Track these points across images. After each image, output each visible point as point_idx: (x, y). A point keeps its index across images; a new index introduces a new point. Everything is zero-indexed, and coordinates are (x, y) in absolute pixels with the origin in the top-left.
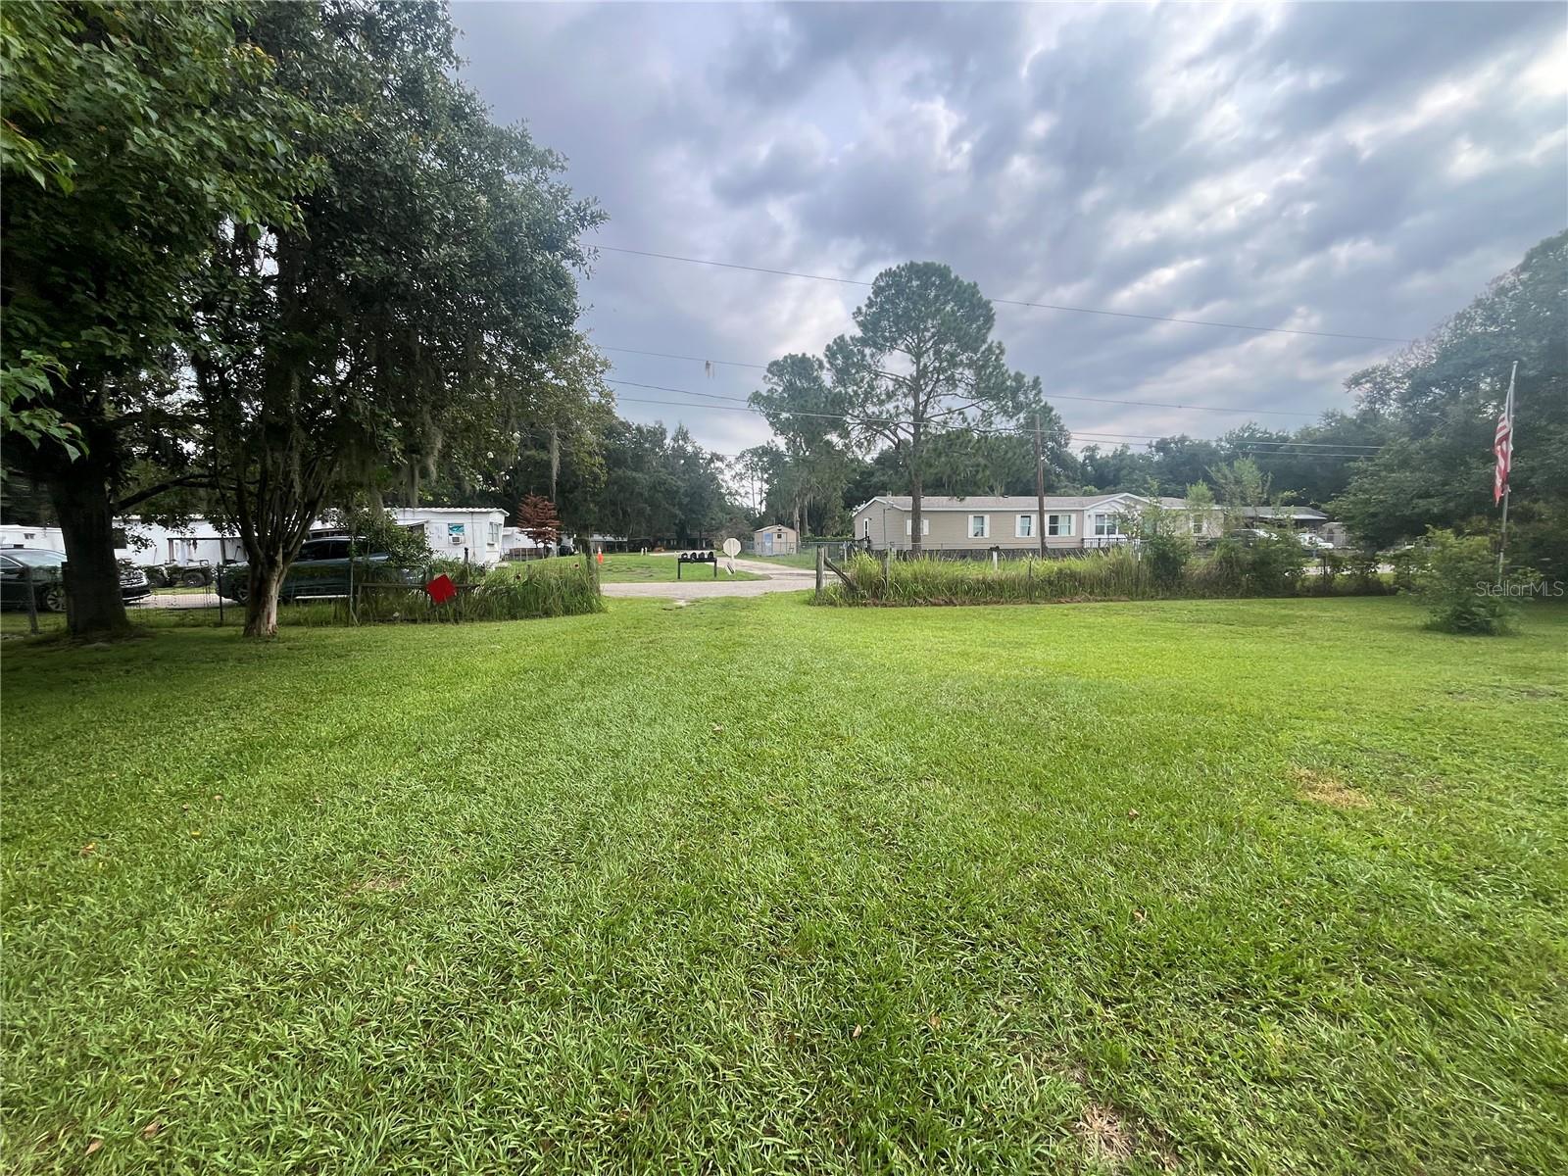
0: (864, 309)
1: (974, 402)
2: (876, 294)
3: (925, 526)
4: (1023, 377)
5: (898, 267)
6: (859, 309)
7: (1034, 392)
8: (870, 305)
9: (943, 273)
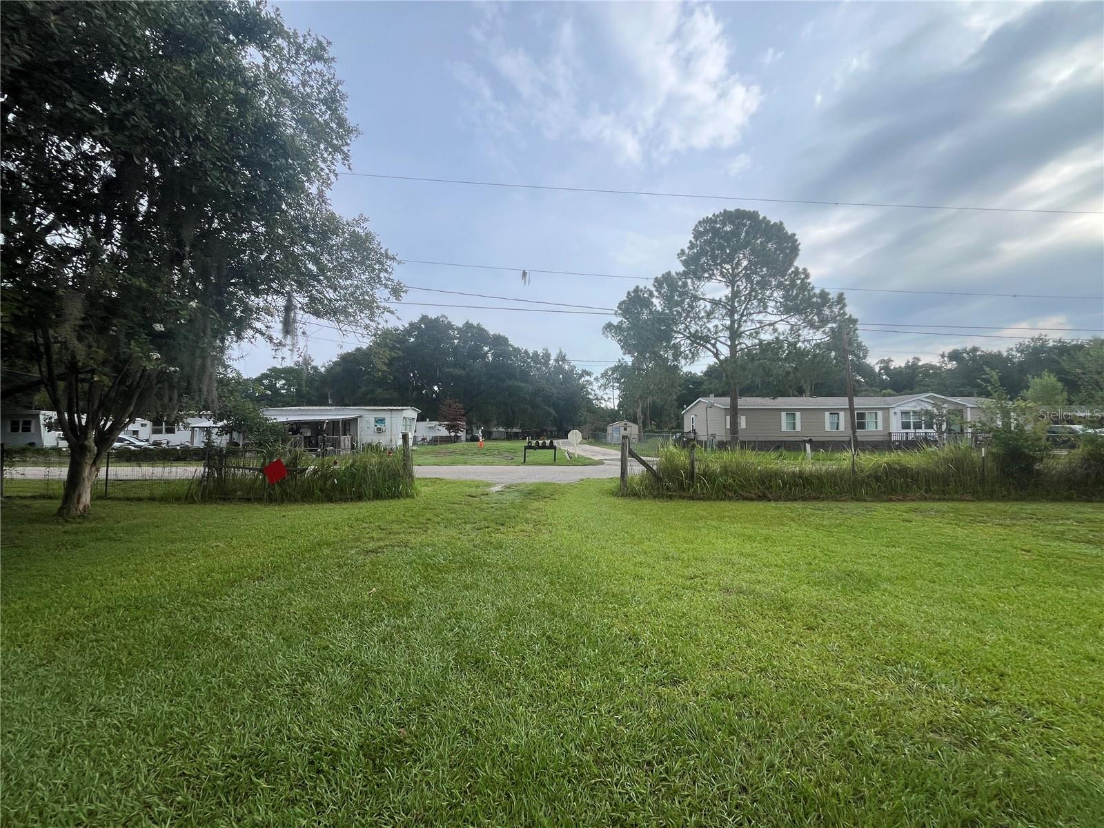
0: (687, 251)
1: (784, 317)
2: (696, 238)
3: (743, 422)
4: (828, 294)
5: (714, 215)
6: (683, 251)
7: (839, 306)
8: (692, 246)
9: (753, 216)
